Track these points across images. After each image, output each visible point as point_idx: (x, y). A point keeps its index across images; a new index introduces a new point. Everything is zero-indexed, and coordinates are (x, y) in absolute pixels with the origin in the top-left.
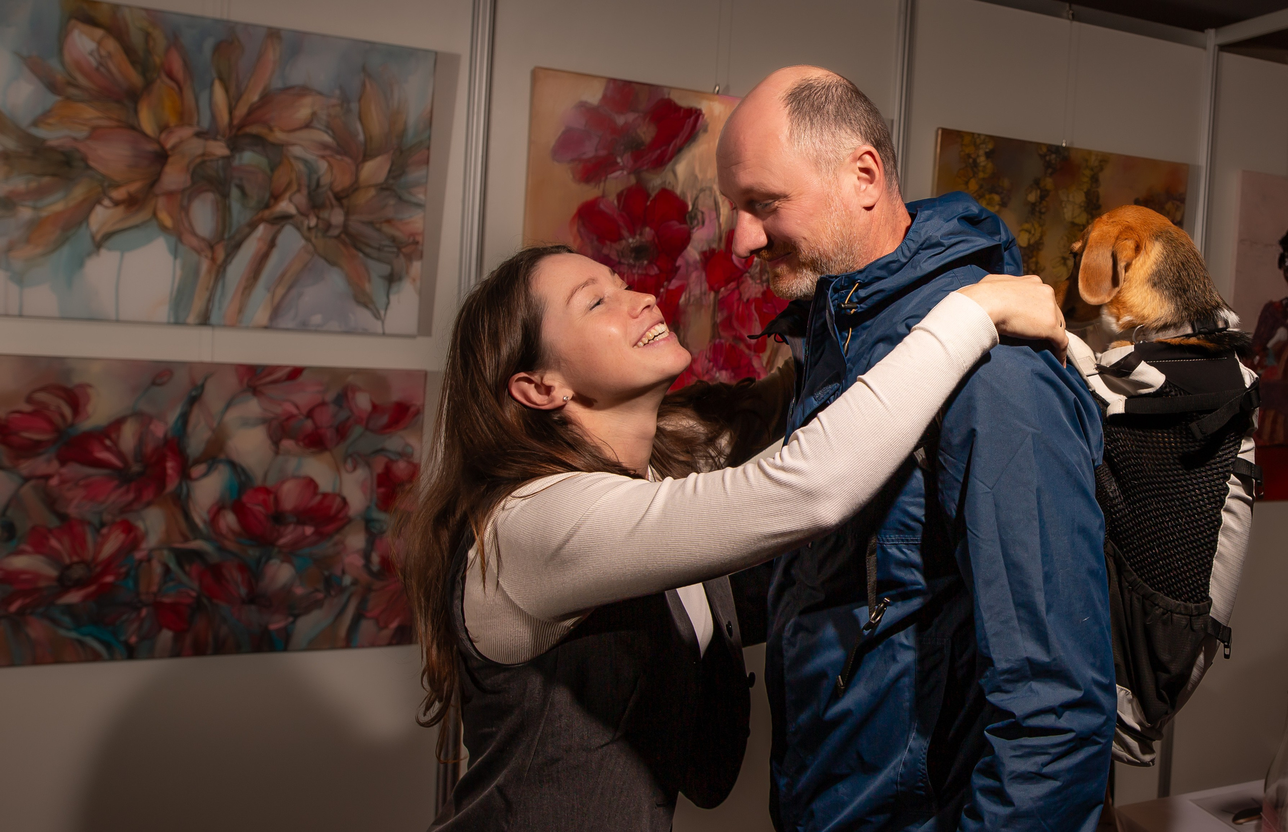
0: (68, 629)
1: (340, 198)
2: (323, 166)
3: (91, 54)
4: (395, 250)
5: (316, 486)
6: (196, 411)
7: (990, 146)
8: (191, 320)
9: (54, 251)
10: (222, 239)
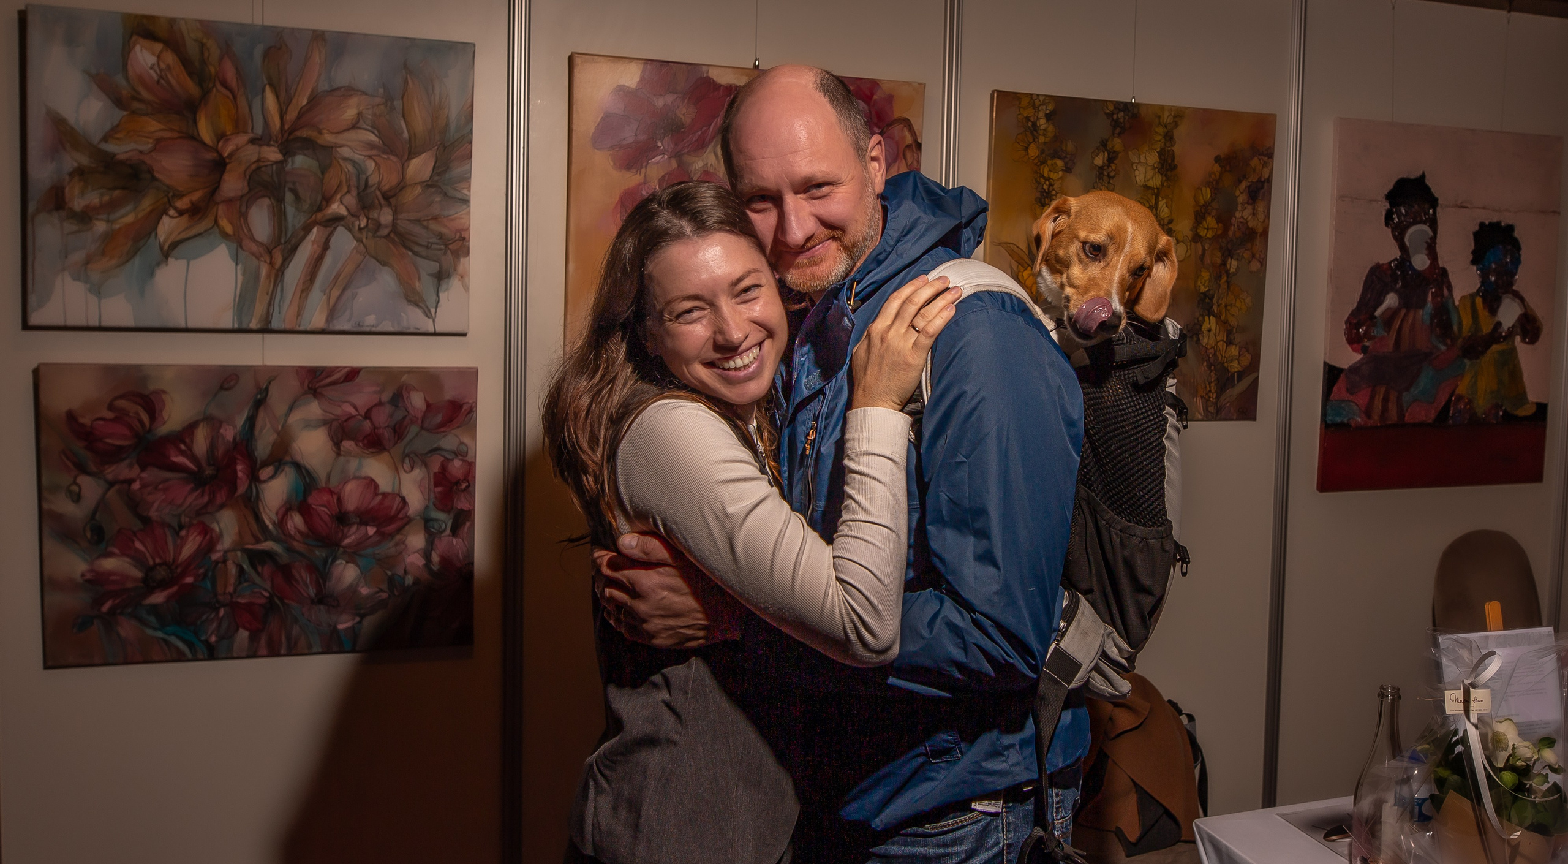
0: (155, 629)
1: (389, 197)
2: (371, 165)
3: (151, 68)
4: (443, 247)
5: (376, 486)
6: (261, 414)
7: (1051, 107)
8: (254, 325)
9: (127, 262)
10: (279, 243)
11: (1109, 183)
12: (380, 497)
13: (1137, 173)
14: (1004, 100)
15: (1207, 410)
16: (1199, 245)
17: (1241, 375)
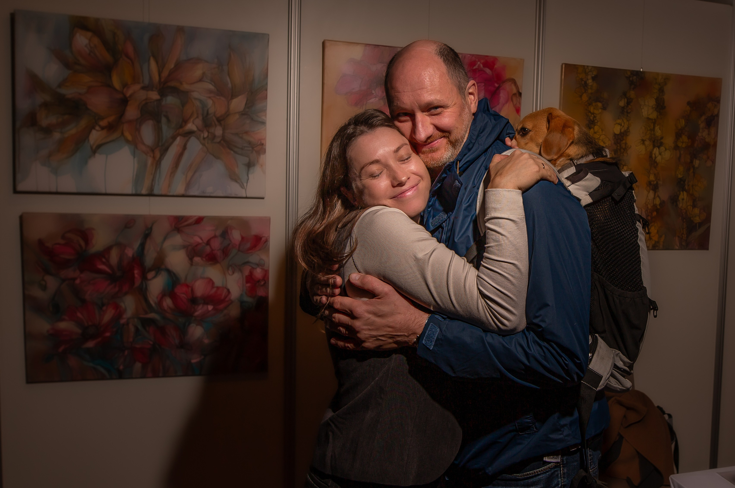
0: (88, 361)
1: (221, 120)
2: (210, 102)
3: (86, 47)
4: (251, 149)
5: (213, 283)
6: (148, 242)
7: (595, 73)
8: (144, 192)
9: (72, 156)
10: (158, 146)
11: (627, 116)
12: (215, 290)
13: (643, 110)
14: (569, 68)
15: (681, 244)
16: (678, 152)
17: (701, 224)
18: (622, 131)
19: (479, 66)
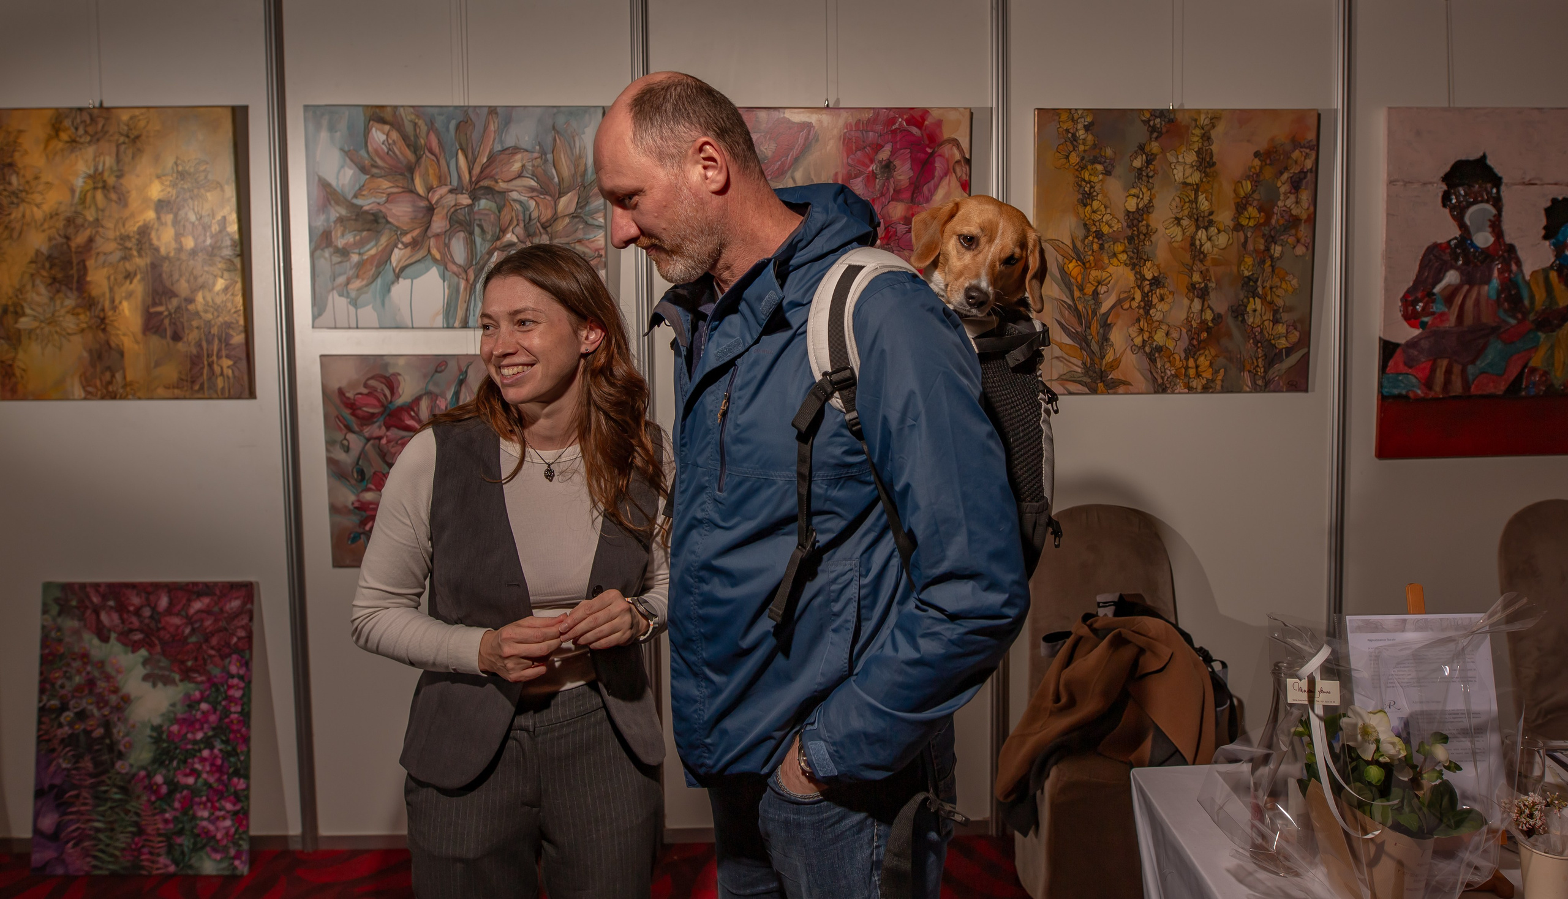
1: (546, 225)
2: (532, 204)
3: (384, 143)
6: (463, 390)
7: (1089, 119)
8: (458, 323)
9: (373, 282)
10: (472, 265)
11: (1148, 182)
13: (1175, 171)
14: (1045, 116)
15: (1255, 383)
16: (1241, 234)
17: (1289, 351)
18: (1140, 206)
19: (901, 124)
